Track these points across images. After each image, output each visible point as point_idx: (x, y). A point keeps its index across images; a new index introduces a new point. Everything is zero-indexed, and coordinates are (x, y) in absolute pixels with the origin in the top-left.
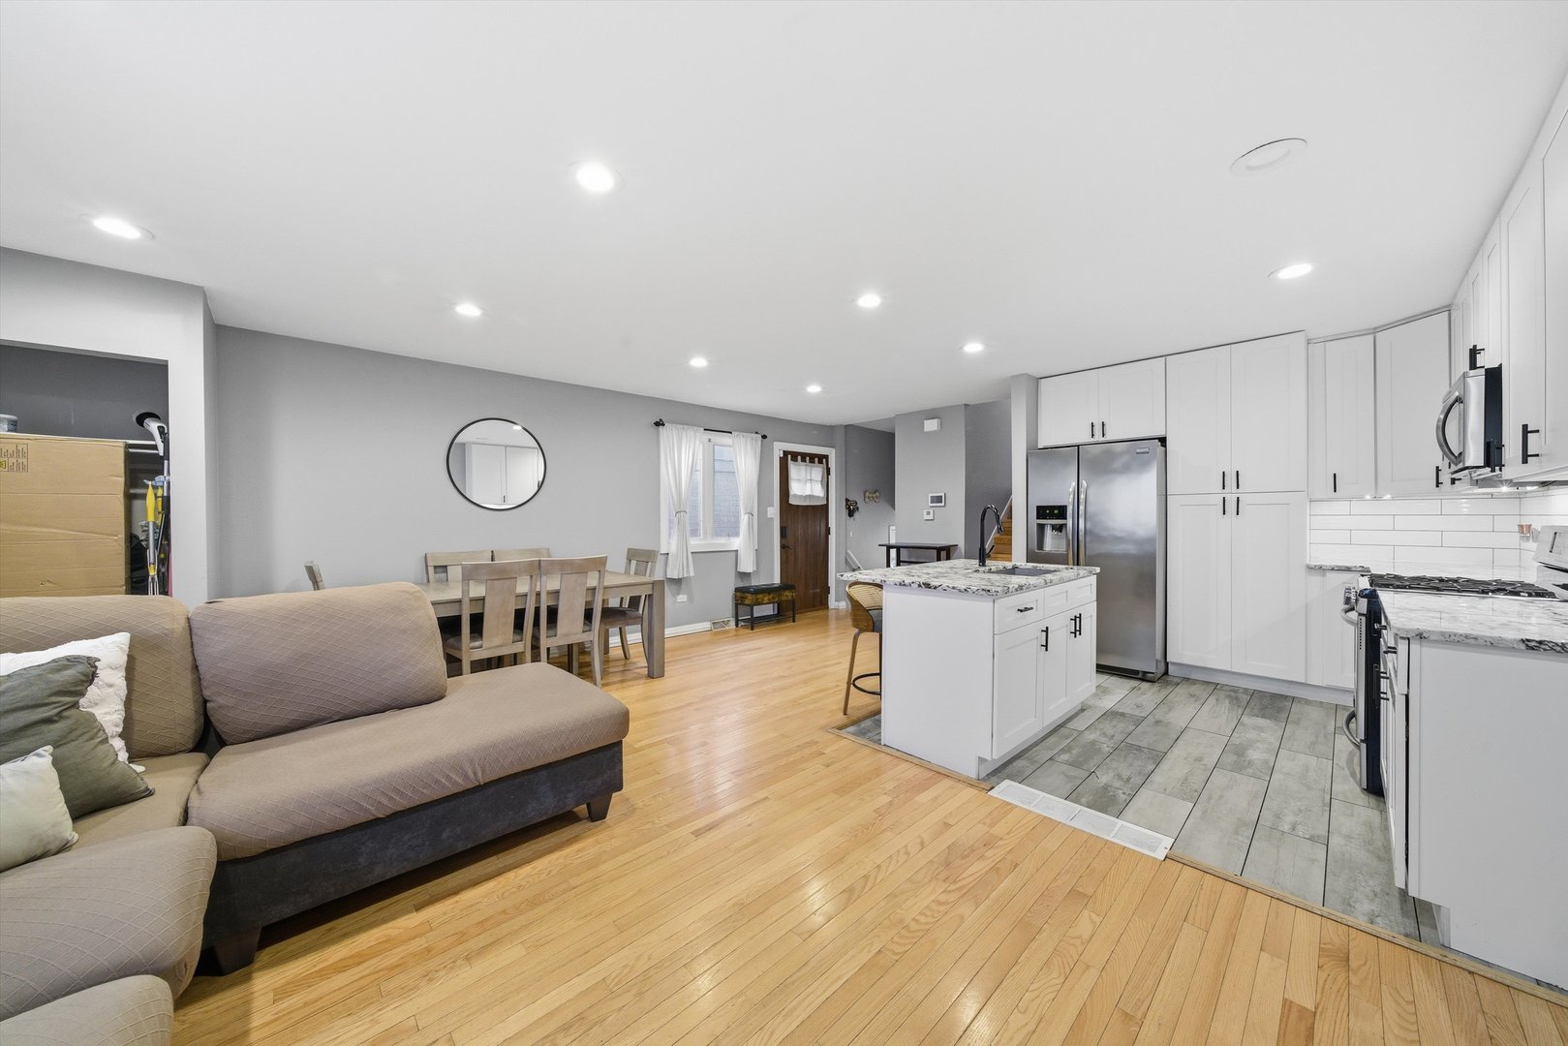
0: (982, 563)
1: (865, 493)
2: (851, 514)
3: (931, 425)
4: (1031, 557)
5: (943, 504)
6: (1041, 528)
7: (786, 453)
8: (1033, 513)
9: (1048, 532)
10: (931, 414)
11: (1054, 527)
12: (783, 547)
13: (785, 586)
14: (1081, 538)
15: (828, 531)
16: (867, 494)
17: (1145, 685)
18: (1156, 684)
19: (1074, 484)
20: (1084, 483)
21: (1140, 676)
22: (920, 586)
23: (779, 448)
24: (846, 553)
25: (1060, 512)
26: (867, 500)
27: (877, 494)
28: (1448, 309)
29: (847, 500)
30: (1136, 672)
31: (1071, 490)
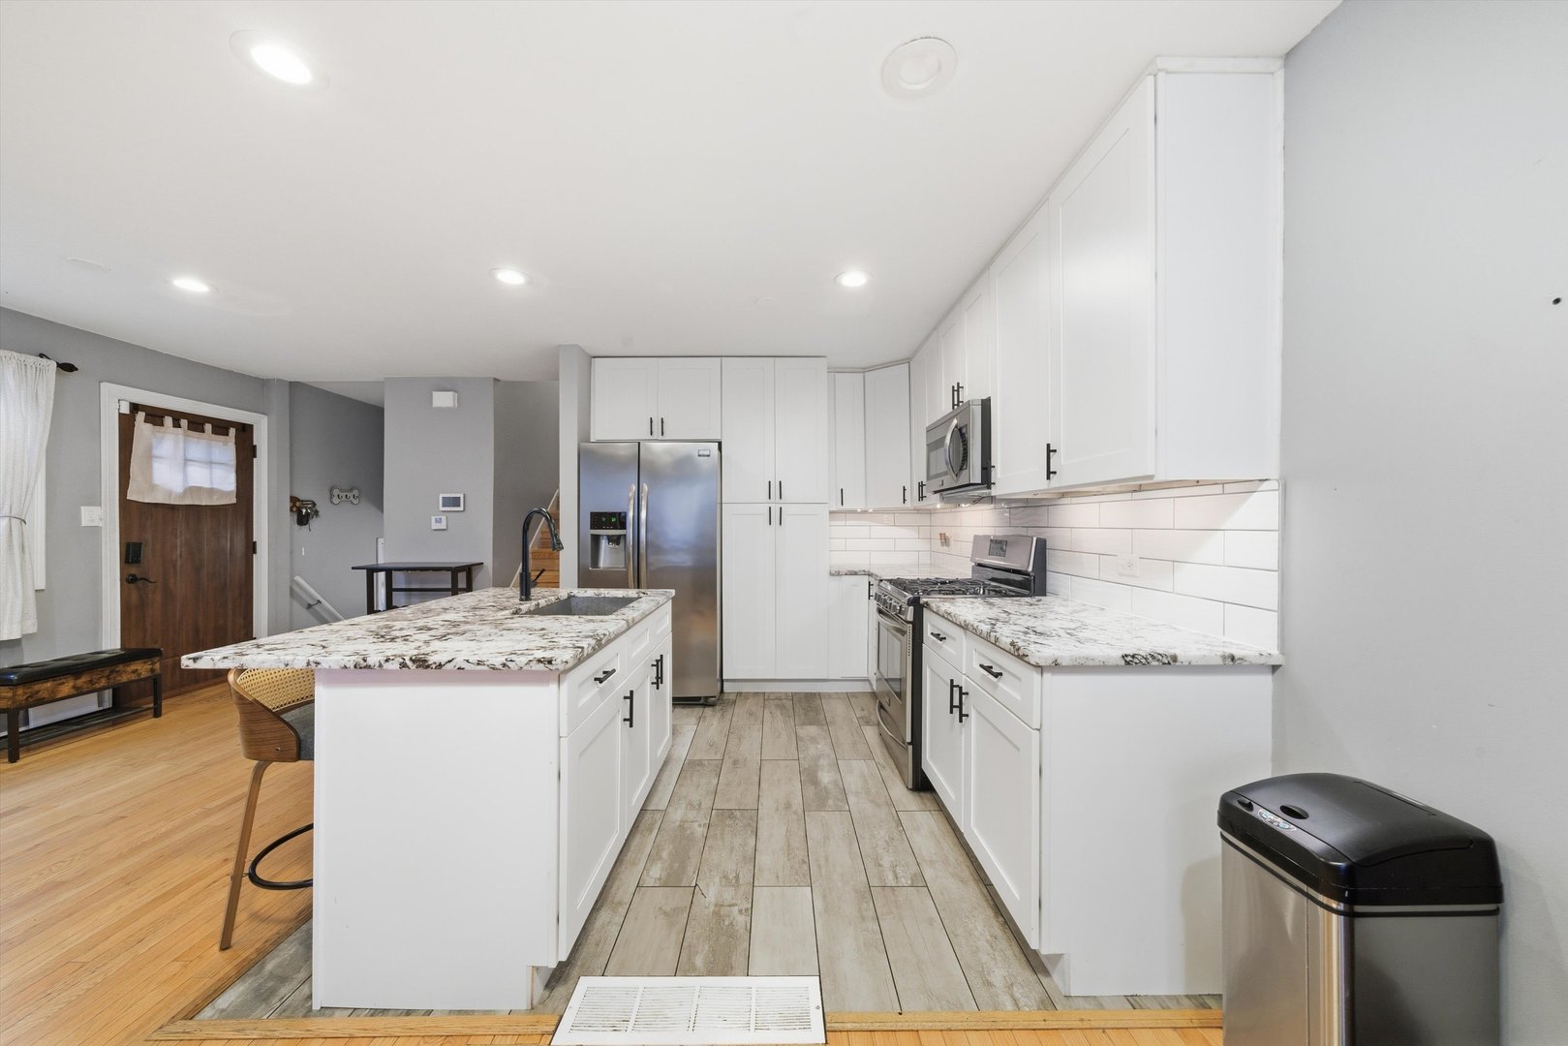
0: (526, 595)
1: (331, 491)
2: (303, 520)
3: (443, 400)
4: (584, 581)
5: (461, 508)
6: (596, 539)
7: (135, 408)
8: (587, 521)
9: (604, 543)
10: (445, 384)
11: (610, 539)
12: (129, 580)
13: (128, 655)
14: (643, 551)
15: (252, 548)
16: (336, 492)
17: (708, 711)
18: (718, 708)
19: (634, 488)
20: (645, 487)
21: (702, 702)
22: (403, 665)
23: (114, 400)
24: (293, 581)
25: (619, 520)
26: (336, 500)
27: (356, 492)
28: (908, 361)
29: (294, 500)
30: (698, 699)
31: (631, 494)
